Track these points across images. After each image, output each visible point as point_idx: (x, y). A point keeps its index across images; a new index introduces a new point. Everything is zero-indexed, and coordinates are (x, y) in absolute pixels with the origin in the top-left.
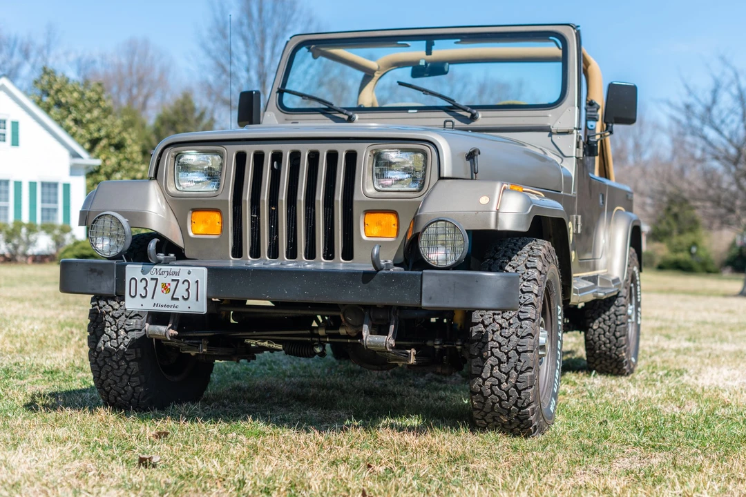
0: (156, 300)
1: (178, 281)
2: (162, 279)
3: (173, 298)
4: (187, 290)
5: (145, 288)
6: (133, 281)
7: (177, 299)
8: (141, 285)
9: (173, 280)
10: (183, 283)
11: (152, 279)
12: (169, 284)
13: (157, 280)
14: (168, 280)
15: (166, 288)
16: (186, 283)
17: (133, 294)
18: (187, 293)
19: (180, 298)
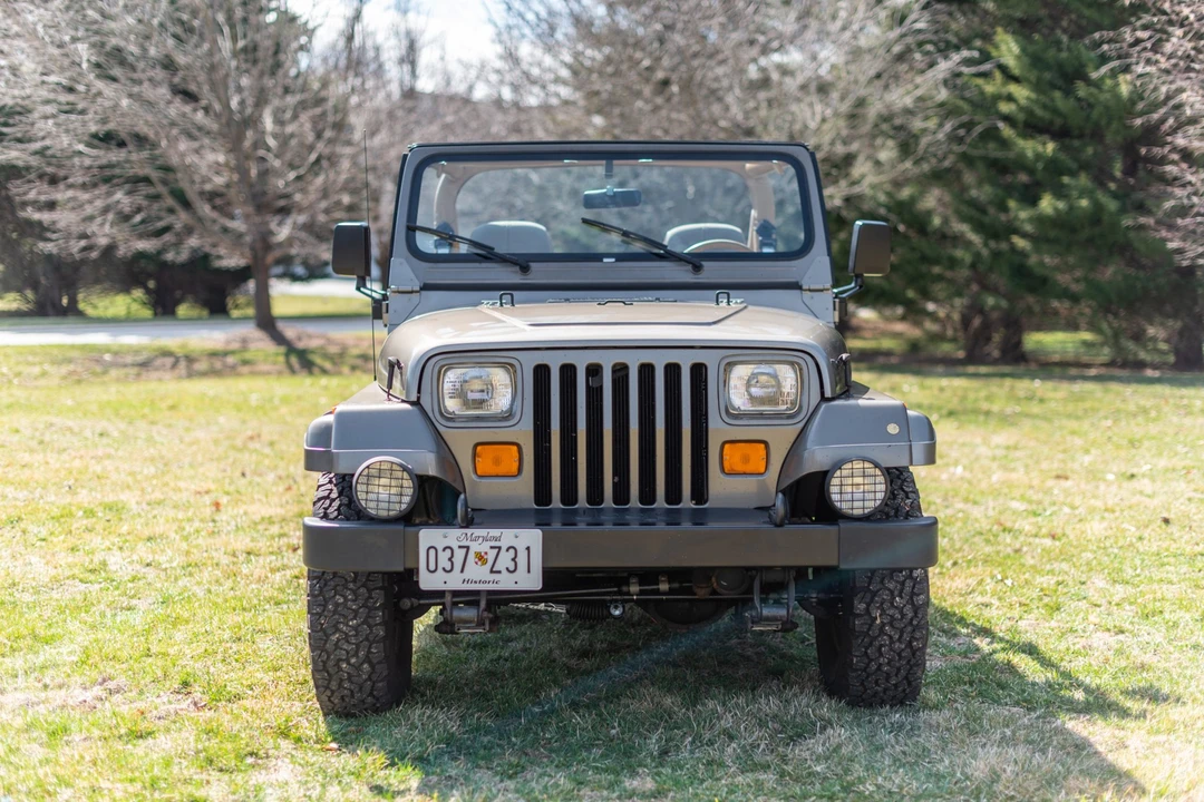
0: (466, 575)
1: (499, 548)
2: (475, 547)
3: (492, 571)
4: (514, 560)
5: (450, 559)
6: (432, 552)
7: (499, 572)
8: (444, 557)
9: (492, 547)
10: (507, 550)
11: (460, 547)
12: (486, 553)
13: (468, 548)
14: (484, 547)
15: (481, 558)
16: (512, 551)
17: (432, 567)
18: (513, 563)
19: (504, 571)
